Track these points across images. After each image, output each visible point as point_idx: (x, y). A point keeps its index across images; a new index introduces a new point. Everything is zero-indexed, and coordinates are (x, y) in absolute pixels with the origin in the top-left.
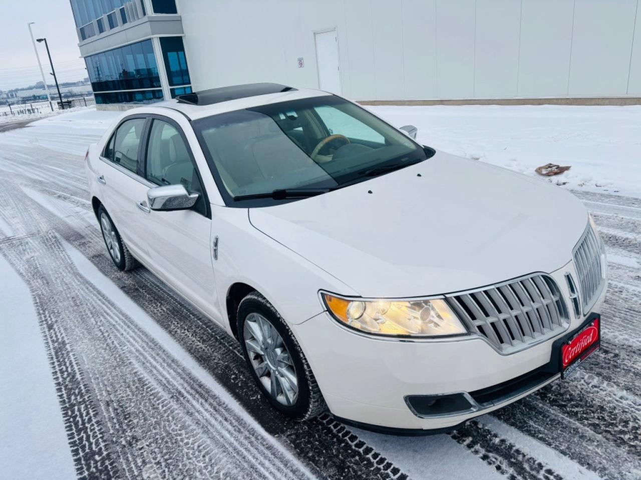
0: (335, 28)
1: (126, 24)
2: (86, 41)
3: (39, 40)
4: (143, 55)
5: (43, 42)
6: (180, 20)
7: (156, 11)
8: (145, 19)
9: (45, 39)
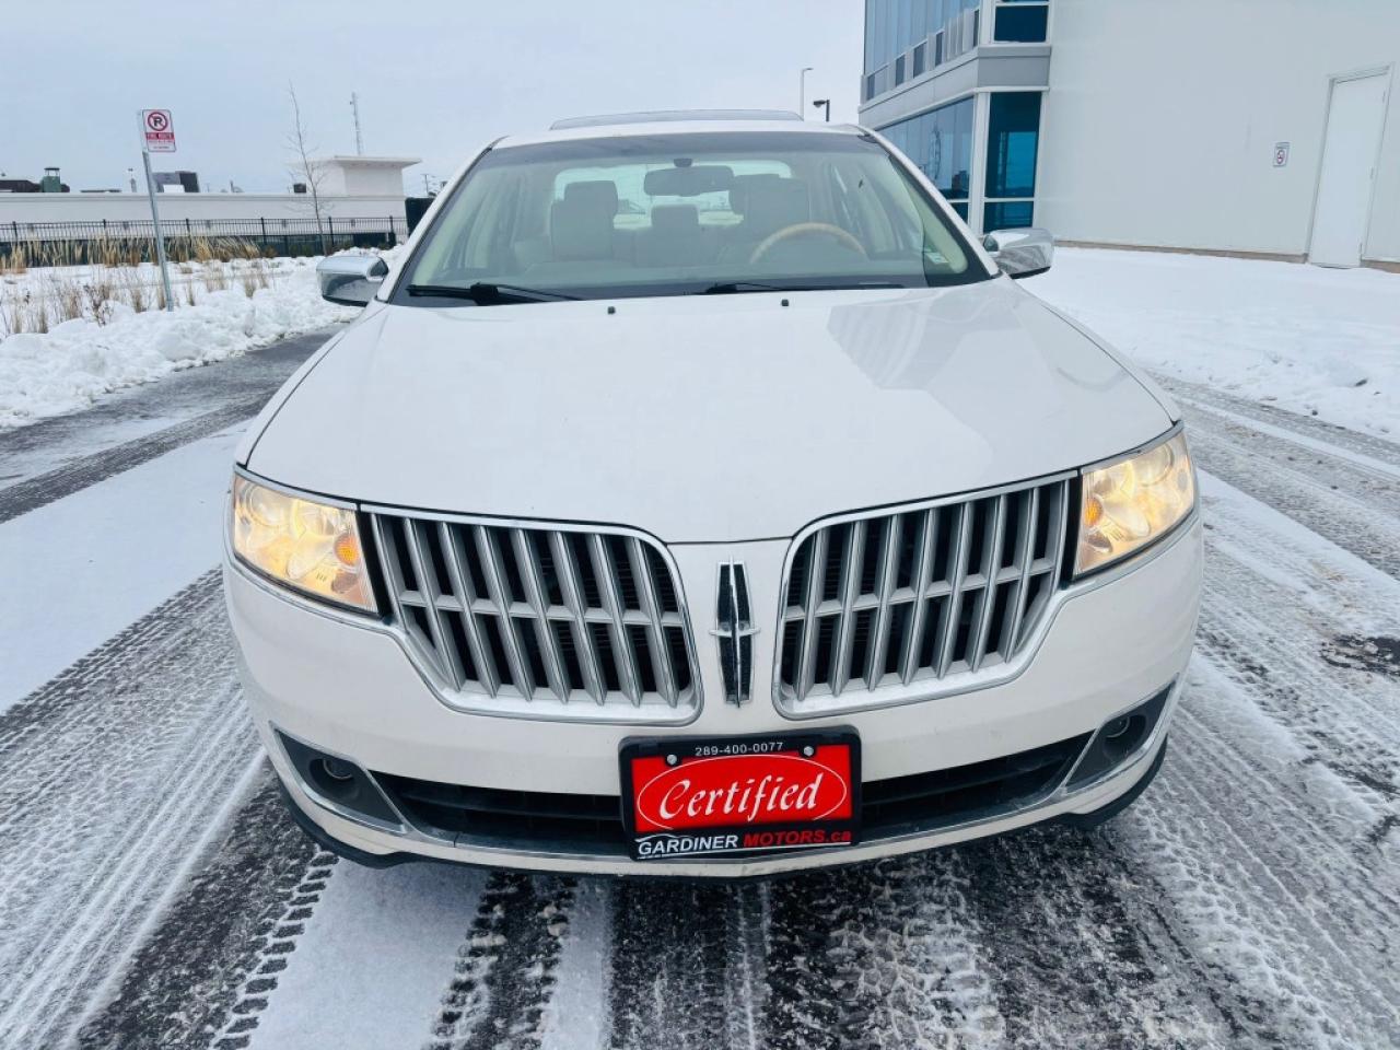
0: (1388, 68)
1: (940, 66)
2: (873, 102)
3: (818, 104)
4: (952, 136)
5: (824, 107)
6: (1047, 56)
7: (999, 36)
8: (974, 53)
9: (828, 102)
